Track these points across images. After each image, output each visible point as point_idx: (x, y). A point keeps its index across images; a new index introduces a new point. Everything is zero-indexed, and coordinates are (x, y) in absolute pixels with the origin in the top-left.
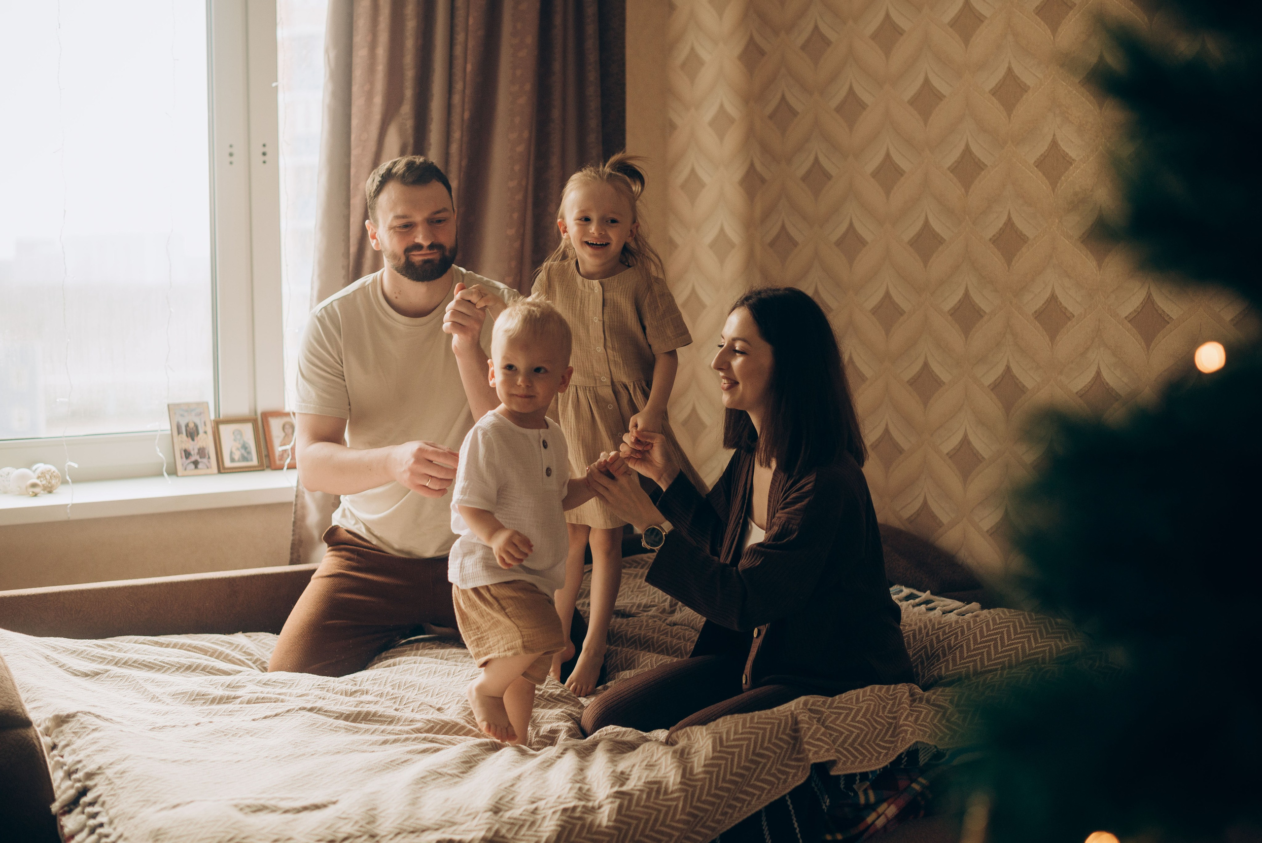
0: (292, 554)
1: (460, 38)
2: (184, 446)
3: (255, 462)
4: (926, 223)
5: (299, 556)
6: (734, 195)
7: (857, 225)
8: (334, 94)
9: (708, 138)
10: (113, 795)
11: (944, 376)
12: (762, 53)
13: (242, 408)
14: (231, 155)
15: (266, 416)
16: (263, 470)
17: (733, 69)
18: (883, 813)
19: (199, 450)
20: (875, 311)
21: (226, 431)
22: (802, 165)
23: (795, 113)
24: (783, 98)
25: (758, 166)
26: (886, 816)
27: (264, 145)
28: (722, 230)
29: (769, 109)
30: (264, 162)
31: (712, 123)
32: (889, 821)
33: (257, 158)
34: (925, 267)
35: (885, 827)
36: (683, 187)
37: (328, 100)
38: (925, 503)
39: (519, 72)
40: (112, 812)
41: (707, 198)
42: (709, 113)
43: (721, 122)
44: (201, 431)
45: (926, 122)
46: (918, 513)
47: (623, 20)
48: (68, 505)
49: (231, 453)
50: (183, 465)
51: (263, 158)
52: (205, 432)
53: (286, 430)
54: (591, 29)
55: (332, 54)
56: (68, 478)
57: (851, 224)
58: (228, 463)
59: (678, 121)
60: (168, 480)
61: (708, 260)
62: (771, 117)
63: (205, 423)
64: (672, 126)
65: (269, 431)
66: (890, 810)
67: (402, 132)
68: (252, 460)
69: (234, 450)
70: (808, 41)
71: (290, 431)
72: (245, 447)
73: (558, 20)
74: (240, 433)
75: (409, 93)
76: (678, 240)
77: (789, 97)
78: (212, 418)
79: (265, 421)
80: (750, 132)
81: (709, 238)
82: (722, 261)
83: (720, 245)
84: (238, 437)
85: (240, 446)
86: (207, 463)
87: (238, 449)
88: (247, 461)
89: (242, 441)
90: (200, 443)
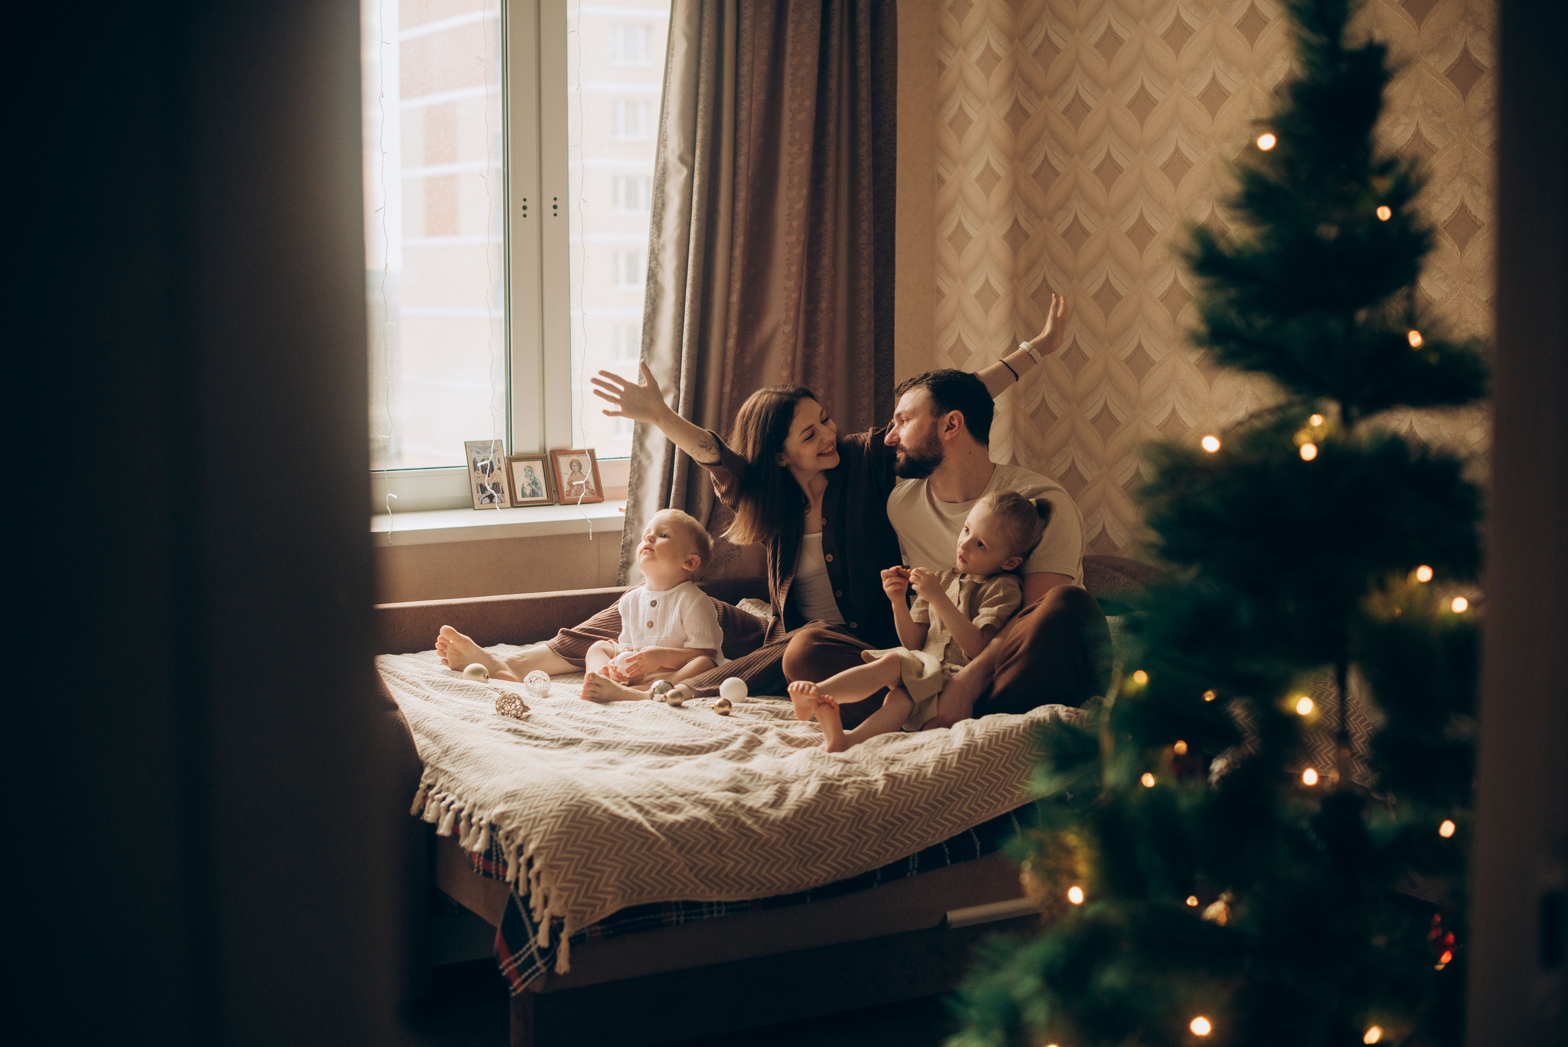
1: (745, 103)
2: (480, 481)
3: (545, 497)
6: (1000, 249)
7: (1113, 280)
9: (974, 193)
12: (1027, 115)
13: (534, 447)
14: (525, 208)
15: (555, 453)
16: (553, 505)
17: (1000, 130)
19: (493, 484)
20: (1128, 361)
21: (519, 468)
22: (1063, 223)
23: (1056, 174)
24: (1046, 158)
25: (1022, 222)
28: (987, 281)
29: (1032, 169)
30: (555, 215)
31: (978, 180)
33: (548, 211)
36: (950, 239)
39: (797, 135)
41: (973, 250)
42: (976, 170)
43: (987, 179)
44: (495, 468)
45: (1176, 186)
47: (895, 83)
48: (388, 532)
49: (523, 488)
50: (479, 499)
51: (555, 211)
52: (500, 469)
53: (573, 468)
54: (864, 92)
56: (389, 509)
57: (1107, 279)
58: (520, 498)
59: (946, 176)
60: (469, 513)
61: (973, 309)
62: (1034, 176)
63: (499, 459)
64: (941, 181)
65: (558, 468)
68: (542, 496)
69: (525, 486)
70: (1069, 106)
71: (577, 468)
72: (535, 482)
73: (833, 84)
74: (531, 469)
76: (945, 289)
77: (1051, 158)
78: (505, 456)
79: (553, 459)
80: (1016, 193)
81: (976, 287)
82: (987, 310)
83: (986, 295)
84: (530, 473)
85: (531, 482)
86: (501, 498)
87: (529, 484)
88: (538, 496)
89: (532, 477)
90: (494, 479)
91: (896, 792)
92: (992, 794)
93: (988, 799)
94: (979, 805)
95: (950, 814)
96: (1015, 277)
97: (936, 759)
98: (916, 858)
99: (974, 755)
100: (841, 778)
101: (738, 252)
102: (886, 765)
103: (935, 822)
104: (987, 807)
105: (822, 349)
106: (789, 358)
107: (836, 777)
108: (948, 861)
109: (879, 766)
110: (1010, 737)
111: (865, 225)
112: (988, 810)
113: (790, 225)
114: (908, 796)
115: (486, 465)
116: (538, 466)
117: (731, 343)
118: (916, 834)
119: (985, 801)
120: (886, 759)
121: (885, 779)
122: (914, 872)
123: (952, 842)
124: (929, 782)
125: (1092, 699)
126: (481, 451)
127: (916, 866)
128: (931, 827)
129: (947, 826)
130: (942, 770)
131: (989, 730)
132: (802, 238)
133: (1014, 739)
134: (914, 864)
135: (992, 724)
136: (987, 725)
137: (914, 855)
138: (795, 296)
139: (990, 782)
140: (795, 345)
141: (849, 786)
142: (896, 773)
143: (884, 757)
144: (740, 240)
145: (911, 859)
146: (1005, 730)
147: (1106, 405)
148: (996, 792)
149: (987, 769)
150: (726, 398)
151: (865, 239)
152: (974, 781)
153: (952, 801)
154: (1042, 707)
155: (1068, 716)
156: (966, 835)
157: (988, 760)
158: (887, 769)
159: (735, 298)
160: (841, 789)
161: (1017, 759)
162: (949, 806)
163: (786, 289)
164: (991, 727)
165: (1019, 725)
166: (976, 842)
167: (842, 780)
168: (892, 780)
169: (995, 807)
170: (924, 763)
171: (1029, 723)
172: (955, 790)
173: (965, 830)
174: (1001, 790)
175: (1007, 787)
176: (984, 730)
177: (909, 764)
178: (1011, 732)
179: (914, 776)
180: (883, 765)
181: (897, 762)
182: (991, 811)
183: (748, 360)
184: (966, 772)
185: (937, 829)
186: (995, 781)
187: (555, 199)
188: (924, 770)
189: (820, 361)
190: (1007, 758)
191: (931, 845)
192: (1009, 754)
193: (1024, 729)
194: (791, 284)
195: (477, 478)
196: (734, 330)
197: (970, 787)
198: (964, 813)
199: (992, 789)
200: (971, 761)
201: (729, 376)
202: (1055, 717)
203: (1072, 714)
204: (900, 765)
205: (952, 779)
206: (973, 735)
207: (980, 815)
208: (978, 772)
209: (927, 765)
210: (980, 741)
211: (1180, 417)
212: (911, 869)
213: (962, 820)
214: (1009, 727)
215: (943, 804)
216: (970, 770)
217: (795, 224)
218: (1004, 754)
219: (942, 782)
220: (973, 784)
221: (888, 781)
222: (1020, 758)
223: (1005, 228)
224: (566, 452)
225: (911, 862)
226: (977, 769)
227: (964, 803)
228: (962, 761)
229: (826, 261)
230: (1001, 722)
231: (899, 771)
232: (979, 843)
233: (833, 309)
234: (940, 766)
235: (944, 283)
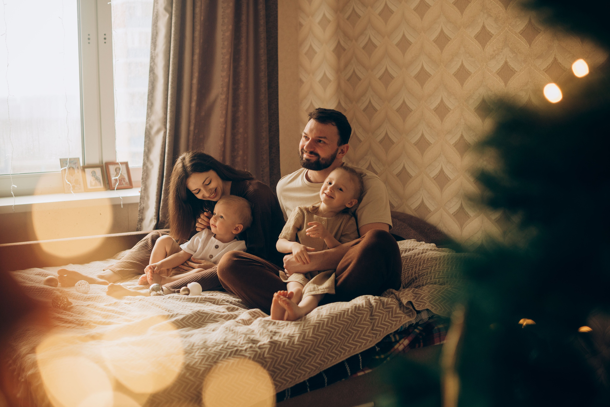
3: (102, 187)
4: (422, 67)
6: (331, 57)
7: (389, 69)
9: (318, 30)
11: (431, 141)
13: (96, 161)
14: (89, 39)
15: (107, 164)
16: (106, 190)
18: (402, 343)
19: (75, 180)
20: (398, 110)
21: (88, 171)
22: (363, 41)
23: (359, 17)
24: (354, 9)
25: (342, 43)
26: (404, 345)
28: (325, 74)
29: (347, 16)
30: (105, 43)
31: (319, 23)
32: (405, 347)
33: (101, 40)
34: (422, 88)
35: (404, 350)
36: (306, 54)
38: (423, 202)
41: (317, 59)
42: (318, 18)
43: (324, 22)
45: (422, 18)
46: (419, 207)
48: (13, 205)
49: (91, 182)
51: (104, 41)
53: (117, 171)
56: (12, 194)
57: (386, 69)
58: (89, 187)
59: (303, 22)
60: (62, 194)
61: (318, 88)
62: (348, 19)
64: (301, 25)
65: (109, 172)
66: (406, 342)
71: (119, 171)
72: (97, 179)
74: (95, 172)
76: (304, 79)
77: (356, 9)
78: (81, 165)
79: (107, 167)
80: (338, 27)
81: (319, 78)
82: (325, 89)
83: (324, 81)
84: (94, 174)
86: (79, 187)
87: (94, 180)
88: (99, 186)
89: (96, 177)
90: (76, 177)
91: (276, 353)
92: (334, 351)
93: (331, 354)
94: (326, 358)
95: (309, 364)
96: (339, 71)
97: (300, 332)
98: (290, 390)
99: (322, 329)
100: (243, 345)
101: (196, 57)
102: (271, 335)
103: (299, 369)
104: (331, 359)
105: (241, 108)
106: (224, 112)
107: (240, 345)
108: (308, 390)
109: (267, 336)
110: (343, 317)
111: (263, 44)
112: (331, 360)
113: (223, 44)
114: (283, 355)
116: (98, 171)
117: (194, 104)
118: (289, 377)
119: (330, 355)
120: (271, 332)
121: (269, 345)
122: (289, 397)
123: (311, 380)
124: (296, 346)
125: (388, 291)
127: (290, 394)
128: (298, 372)
129: (307, 371)
130: (303, 338)
131: (332, 313)
132: (230, 50)
133: (346, 318)
134: (288, 393)
135: (333, 308)
136: (331, 309)
137: (288, 389)
138: (226, 80)
139: (332, 344)
140: (227, 105)
141: (248, 350)
142: (277, 341)
143: (270, 330)
144: (197, 51)
145: (286, 391)
146: (341, 313)
147: (387, 134)
148: (336, 350)
149: (330, 337)
150: (192, 133)
151: (262, 51)
152: (323, 344)
153: (310, 356)
154: (360, 297)
155: (375, 302)
156: (319, 376)
157: (330, 331)
158: (271, 338)
159: (195, 81)
160: (243, 352)
161: (347, 330)
162: (308, 360)
163: (222, 76)
164: (332, 311)
165: (349, 309)
166: (325, 378)
167: (244, 347)
168: (274, 345)
169: (336, 359)
170: (293, 334)
171: (354, 308)
172: (312, 350)
173: (318, 373)
174: (339, 349)
175: (342, 346)
176: (329, 313)
177: (284, 335)
178: (344, 314)
179: (287, 343)
180: (269, 335)
181: (277, 334)
182: (333, 361)
183: (203, 114)
184: (318, 339)
185: (301, 374)
186: (335, 343)
187: (105, 35)
188: (293, 338)
189: (240, 114)
190: (342, 330)
191: (298, 383)
192: (343, 328)
193: (351, 312)
194: (224, 74)
196: (195, 98)
197: (320, 348)
198: (317, 363)
199: (334, 348)
200: (320, 332)
201: (193, 121)
202: (369, 303)
203: (378, 301)
204: (278, 336)
205: (310, 343)
206: (322, 316)
207: (327, 364)
208: (325, 338)
209: (295, 335)
210: (326, 320)
211: (426, 138)
212: (287, 396)
213: (316, 367)
214: (343, 310)
215: (305, 358)
216: (320, 338)
217: (226, 43)
218: (340, 327)
219: (304, 346)
220: (322, 346)
221: (271, 346)
222: (349, 329)
223: (332, 47)
224: (114, 163)
225: (286, 392)
226: (324, 337)
227: (317, 358)
228: (315, 332)
229: (243, 63)
230: (338, 307)
231: (278, 339)
232: (326, 378)
233: (247, 87)
234: (302, 336)
235: (304, 77)
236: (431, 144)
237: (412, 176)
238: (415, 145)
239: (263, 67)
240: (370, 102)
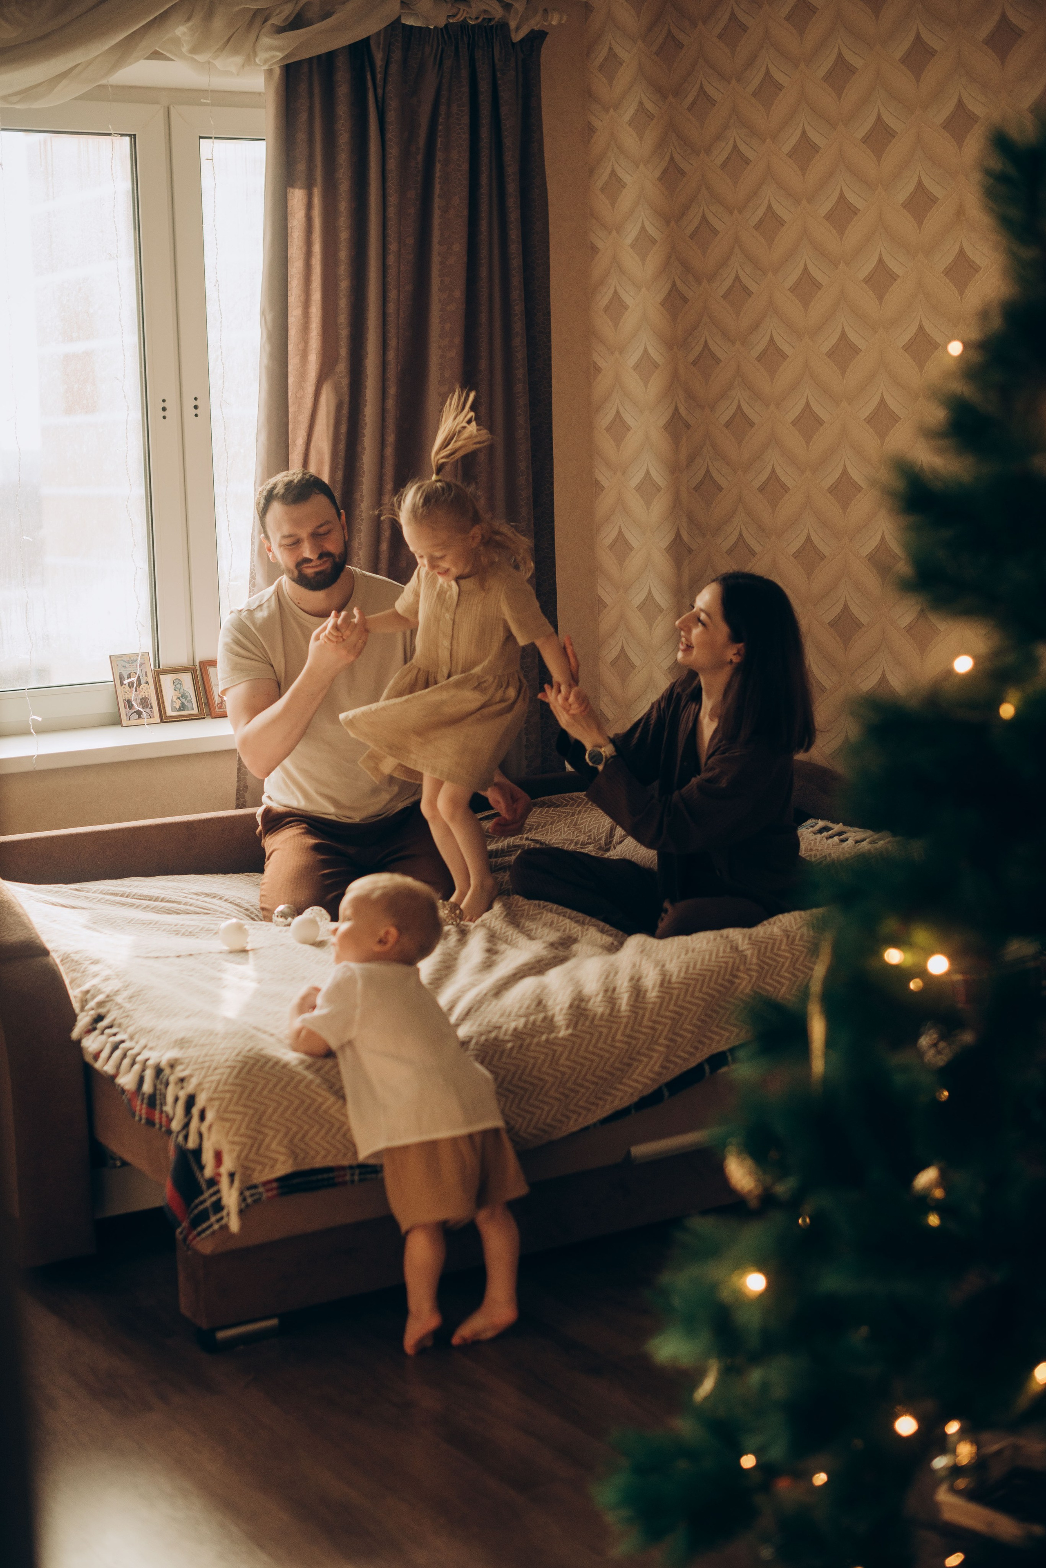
0: (237, 799)
1: (391, 295)
2: (127, 697)
3: (195, 711)
4: (845, 471)
5: (245, 801)
6: (659, 439)
7: (779, 471)
8: (272, 356)
9: (633, 382)
10: (127, 1016)
11: (864, 619)
12: (685, 300)
13: (182, 658)
14: (164, 409)
15: (204, 665)
16: (204, 718)
17: (656, 314)
19: (141, 699)
20: (797, 555)
21: (167, 681)
22: (725, 412)
23: (718, 361)
24: (706, 345)
25: (683, 411)
27: (196, 399)
28: (648, 473)
29: (692, 357)
30: (196, 415)
31: (636, 368)
33: (189, 411)
34: (845, 512)
36: (608, 429)
37: (265, 361)
39: (448, 326)
40: (131, 1030)
41: (633, 441)
42: (633, 357)
43: (645, 366)
44: (143, 681)
45: (843, 373)
46: (840, 750)
47: (548, 269)
48: (34, 756)
49: (172, 702)
50: (127, 715)
51: (196, 412)
52: (147, 683)
54: (516, 280)
55: (269, 317)
56: (32, 731)
57: (773, 471)
58: (170, 712)
59: (602, 364)
60: (117, 730)
61: (635, 503)
62: (694, 364)
63: (146, 672)
64: (597, 369)
65: (209, 680)
67: (337, 389)
68: (193, 709)
69: (175, 699)
70: (730, 290)
72: (184, 695)
73: (484, 272)
74: (180, 682)
75: (344, 352)
76: (604, 482)
77: (712, 345)
78: (153, 669)
79: (203, 670)
80: (674, 378)
81: (635, 480)
82: (648, 504)
83: (647, 487)
84: (178, 686)
85: (180, 695)
86: (150, 713)
87: (179, 698)
88: (188, 710)
89: (182, 691)
90: (142, 693)
96: (675, 469)
101: (389, 451)
111: (522, 419)
115: (133, 681)
116: (187, 679)
126: (127, 665)
151: (522, 433)
166: (666, 1094)
195: (123, 693)
211: (853, 613)
223: (665, 418)
229: (482, 458)
235: (603, 476)
236: (863, 625)
237: (825, 688)
238: (831, 627)
239: (523, 465)
240: (741, 535)
